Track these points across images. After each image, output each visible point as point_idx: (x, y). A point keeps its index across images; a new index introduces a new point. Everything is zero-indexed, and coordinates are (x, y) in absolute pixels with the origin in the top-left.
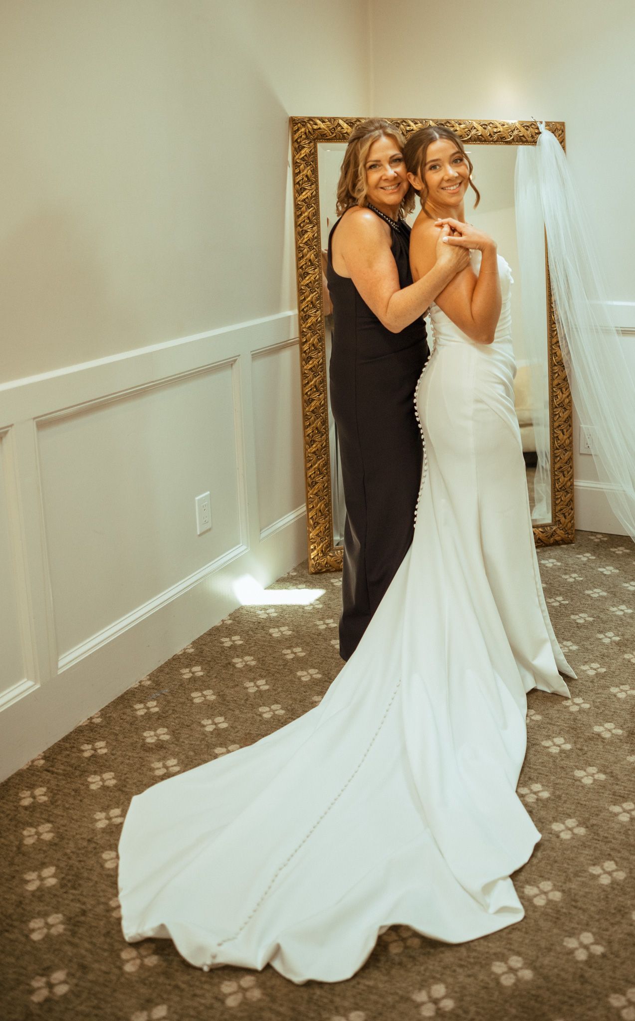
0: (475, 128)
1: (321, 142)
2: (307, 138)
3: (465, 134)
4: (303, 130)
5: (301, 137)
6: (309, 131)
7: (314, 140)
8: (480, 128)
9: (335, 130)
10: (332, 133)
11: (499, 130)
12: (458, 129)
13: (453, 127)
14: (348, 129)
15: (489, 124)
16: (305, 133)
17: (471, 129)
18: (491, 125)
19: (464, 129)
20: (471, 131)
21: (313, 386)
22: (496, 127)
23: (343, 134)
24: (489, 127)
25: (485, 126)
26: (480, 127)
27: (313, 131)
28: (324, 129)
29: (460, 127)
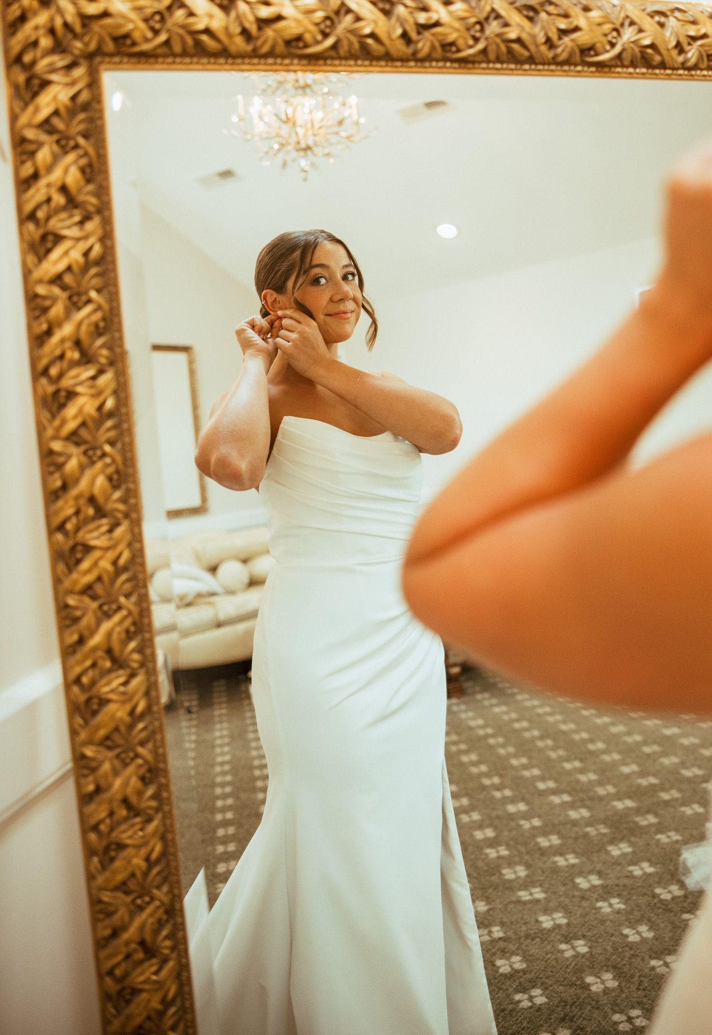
0: (632, 23)
1: (117, 66)
2: (59, 47)
3: (604, 39)
4: (42, 18)
5: (35, 44)
6: (66, 25)
7: (90, 57)
8: (649, 24)
9: (163, 20)
10: (156, 32)
11: (703, 31)
12: (581, 22)
13: (566, 16)
14: (211, 16)
15: (672, 11)
16: (52, 31)
17: (622, 25)
18: (677, 14)
19: (600, 24)
20: (621, 30)
21: (133, 946)
22: (694, 23)
23: (194, 33)
24: (672, 22)
25: (663, 19)
26: (649, 18)
27: (84, 26)
28: (124, 17)
29: (587, 18)
